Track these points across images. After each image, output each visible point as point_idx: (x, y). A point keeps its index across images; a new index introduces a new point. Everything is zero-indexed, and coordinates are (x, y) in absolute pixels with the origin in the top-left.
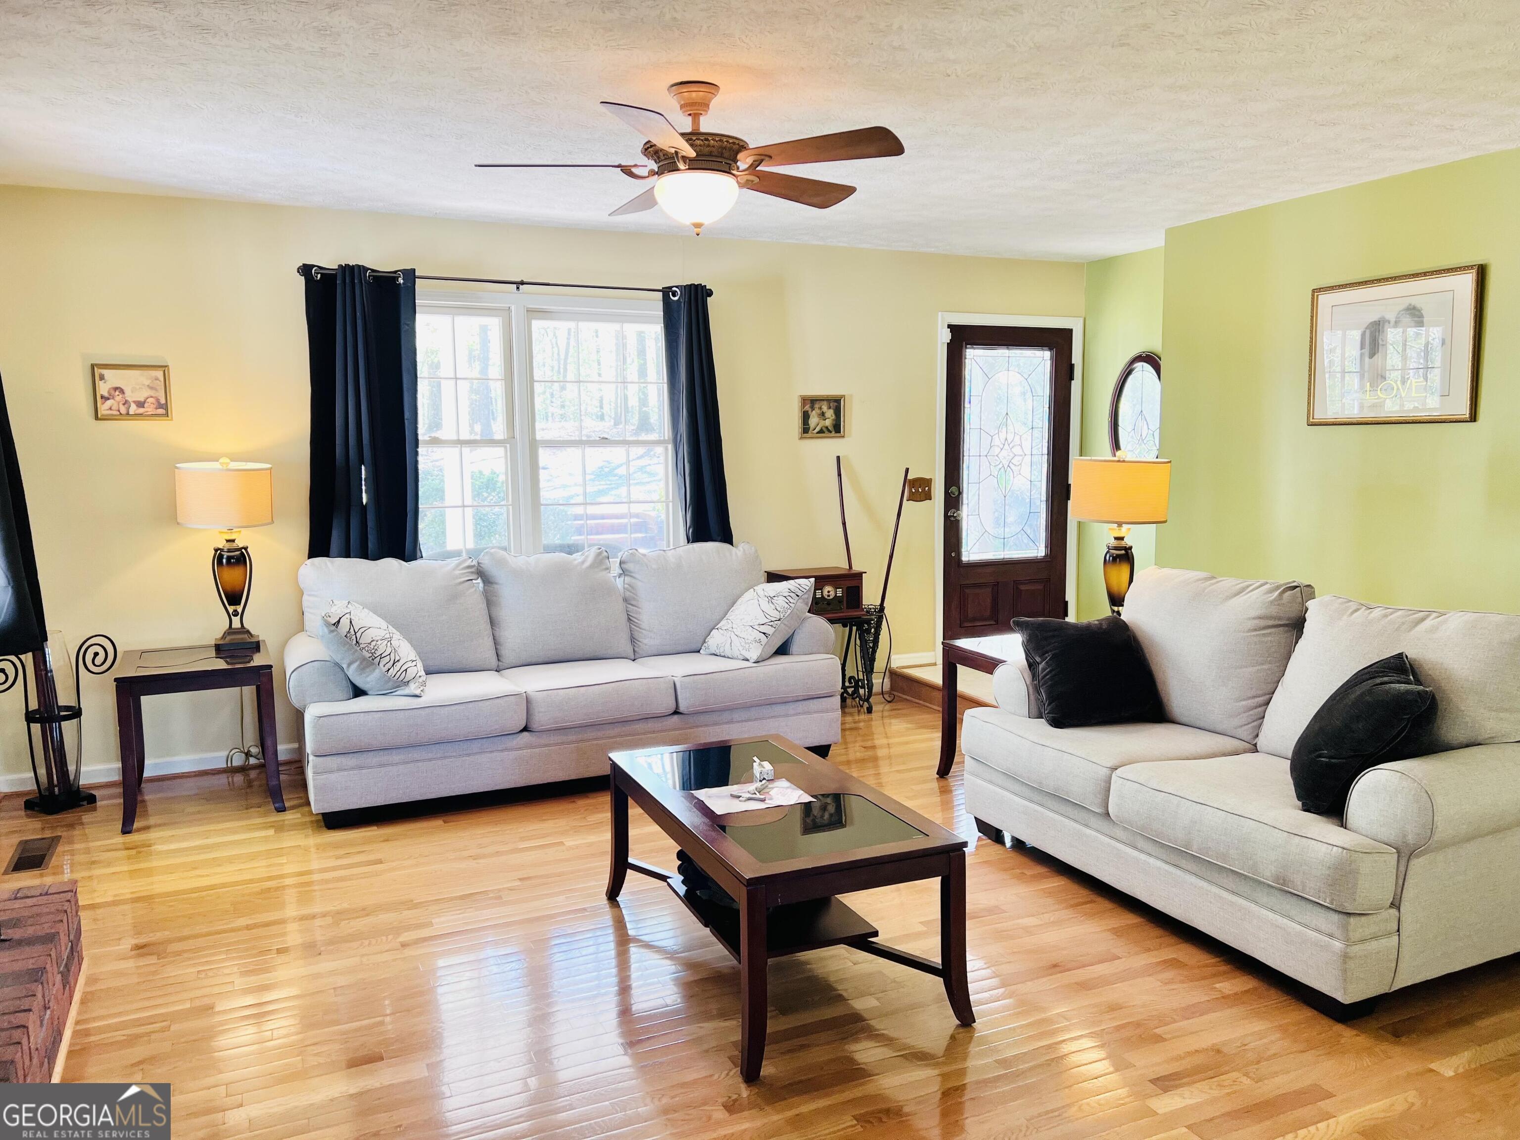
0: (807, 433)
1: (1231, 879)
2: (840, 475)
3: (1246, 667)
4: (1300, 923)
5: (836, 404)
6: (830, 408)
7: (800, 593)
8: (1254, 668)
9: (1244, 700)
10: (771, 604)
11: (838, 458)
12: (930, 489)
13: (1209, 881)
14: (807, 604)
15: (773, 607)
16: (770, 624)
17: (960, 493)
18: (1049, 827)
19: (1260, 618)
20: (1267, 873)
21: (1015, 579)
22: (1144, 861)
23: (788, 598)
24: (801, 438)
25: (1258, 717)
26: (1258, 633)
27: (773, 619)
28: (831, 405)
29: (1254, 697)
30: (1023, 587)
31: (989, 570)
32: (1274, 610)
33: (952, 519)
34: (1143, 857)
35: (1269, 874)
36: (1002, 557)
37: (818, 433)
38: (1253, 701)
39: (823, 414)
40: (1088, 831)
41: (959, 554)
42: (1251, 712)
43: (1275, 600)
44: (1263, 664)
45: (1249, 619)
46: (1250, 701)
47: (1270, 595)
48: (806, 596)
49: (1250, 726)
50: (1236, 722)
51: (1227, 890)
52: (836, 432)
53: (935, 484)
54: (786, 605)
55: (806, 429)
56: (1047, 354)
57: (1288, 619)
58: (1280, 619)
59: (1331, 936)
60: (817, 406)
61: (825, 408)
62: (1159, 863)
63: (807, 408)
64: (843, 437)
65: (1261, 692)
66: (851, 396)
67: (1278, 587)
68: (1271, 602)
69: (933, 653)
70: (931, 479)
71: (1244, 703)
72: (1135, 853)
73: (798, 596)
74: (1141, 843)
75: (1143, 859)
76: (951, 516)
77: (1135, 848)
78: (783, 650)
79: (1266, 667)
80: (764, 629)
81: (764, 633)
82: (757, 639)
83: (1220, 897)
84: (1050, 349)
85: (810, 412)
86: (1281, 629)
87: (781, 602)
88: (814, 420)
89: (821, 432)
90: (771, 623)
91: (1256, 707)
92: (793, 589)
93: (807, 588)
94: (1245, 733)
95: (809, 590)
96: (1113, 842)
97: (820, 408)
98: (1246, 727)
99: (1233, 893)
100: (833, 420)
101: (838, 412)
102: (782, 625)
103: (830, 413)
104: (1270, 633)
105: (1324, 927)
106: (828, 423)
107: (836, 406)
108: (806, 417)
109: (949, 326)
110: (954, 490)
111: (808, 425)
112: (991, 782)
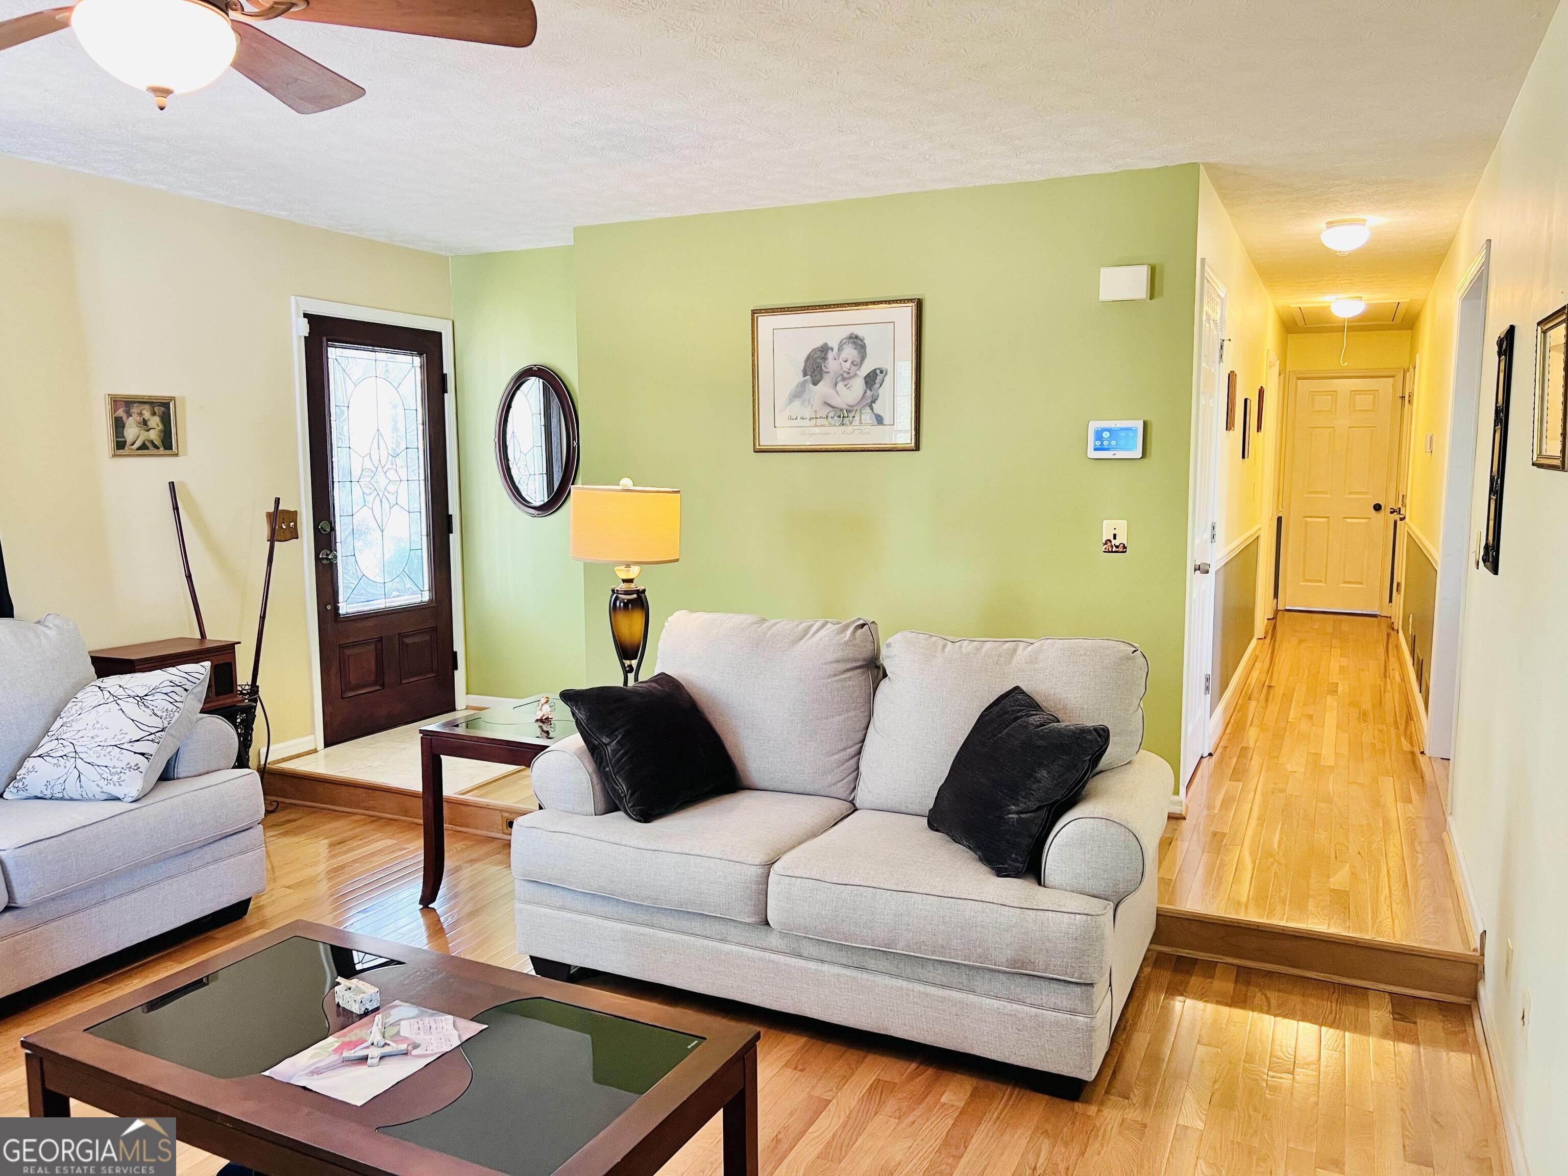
0: (123, 448)
1: (940, 972)
2: (176, 508)
3: (833, 717)
4: (1032, 1005)
5: (162, 409)
6: (154, 414)
7: (189, 686)
8: (841, 717)
9: (836, 753)
10: (143, 708)
11: (172, 485)
12: (296, 525)
13: (908, 979)
14: (200, 701)
15: (149, 711)
16: (150, 738)
17: (333, 529)
18: (665, 952)
19: (838, 662)
20: (1002, 957)
21: (399, 632)
22: (816, 970)
23: (172, 695)
24: (114, 456)
25: (852, 770)
26: (837, 678)
27: (153, 730)
28: (156, 409)
29: (845, 749)
30: (408, 641)
31: (370, 623)
32: (850, 652)
33: (325, 562)
34: (812, 965)
35: (1004, 960)
36: (383, 606)
37: (139, 449)
38: (844, 753)
39: (145, 422)
40: (727, 947)
41: (336, 608)
42: (845, 766)
43: (850, 640)
44: (847, 711)
45: (826, 663)
46: (841, 754)
47: (843, 635)
48: (199, 689)
49: (845, 781)
50: (830, 779)
51: (934, 984)
52: (166, 449)
53: (301, 517)
54: (171, 707)
55: (120, 445)
56: (417, 360)
57: (864, 660)
58: (856, 660)
59: (1073, 1012)
60: (135, 410)
61: (147, 414)
62: (836, 970)
63: (121, 412)
64: (177, 455)
65: (850, 743)
66: (183, 398)
67: (846, 627)
68: (846, 643)
69: (312, 737)
70: (296, 512)
71: (836, 757)
72: (801, 963)
73: (186, 690)
74: (809, 949)
75: (813, 967)
76: (323, 559)
77: (800, 956)
78: (166, 776)
79: (852, 714)
80: (140, 747)
81: (143, 754)
82: (133, 764)
83: (927, 995)
84: (420, 355)
85: (124, 419)
86: (859, 671)
87: (160, 702)
88: (131, 432)
89: (143, 447)
90: (151, 736)
91: (848, 760)
92: (177, 680)
93: (201, 677)
94: (841, 790)
95: (204, 680)
96: (767, 955)
97: (141, 414)
98: (840, 784)
99: (943, 986)
100: (161, 431)
101: (166, 420)
102: (168, 736)
103: (155, 421)
104: (850, 677)
105: (1065, 1003)
106: (154, 435)
107: (164, 413)
108: (119, 425)
109: (306, 315)
110: (324, 526)
111: (124, 437)
112: (563, 908)
